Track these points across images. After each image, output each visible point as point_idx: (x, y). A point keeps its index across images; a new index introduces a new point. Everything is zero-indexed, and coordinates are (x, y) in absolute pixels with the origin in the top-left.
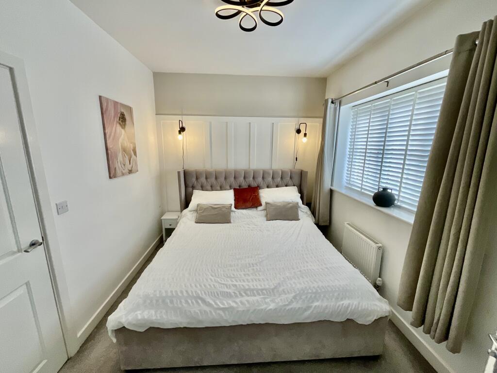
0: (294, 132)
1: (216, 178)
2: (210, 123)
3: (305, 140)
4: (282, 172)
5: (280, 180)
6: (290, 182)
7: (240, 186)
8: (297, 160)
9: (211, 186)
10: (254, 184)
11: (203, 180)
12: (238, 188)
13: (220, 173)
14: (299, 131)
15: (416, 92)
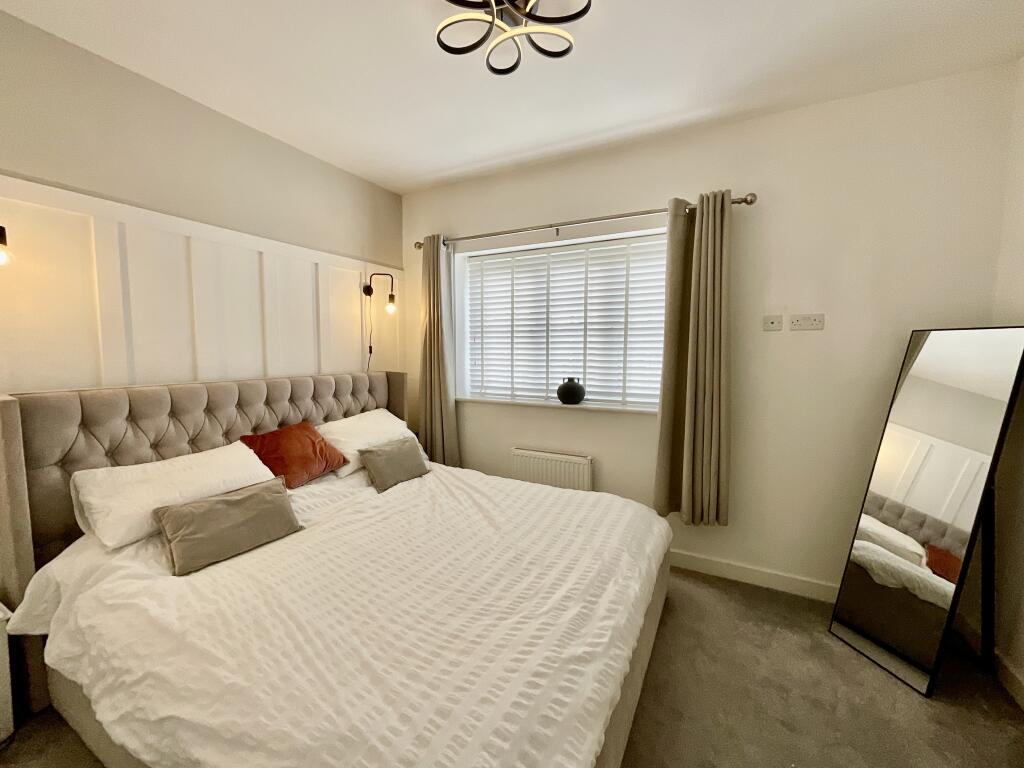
0: (358, 291)
1: (174, 414)
2: (122, 226)
3: (391, 308)
4: (354, 380)
5: (353, 397)
6: (372, 402)
7: (255, 429)
8: (371, 352)
9: (155, 446)
10: (295, 417)
11: (119, 425)
12: (250, 433)
13: (192, 394)
14: (368, 290)
15: (629, 245)
